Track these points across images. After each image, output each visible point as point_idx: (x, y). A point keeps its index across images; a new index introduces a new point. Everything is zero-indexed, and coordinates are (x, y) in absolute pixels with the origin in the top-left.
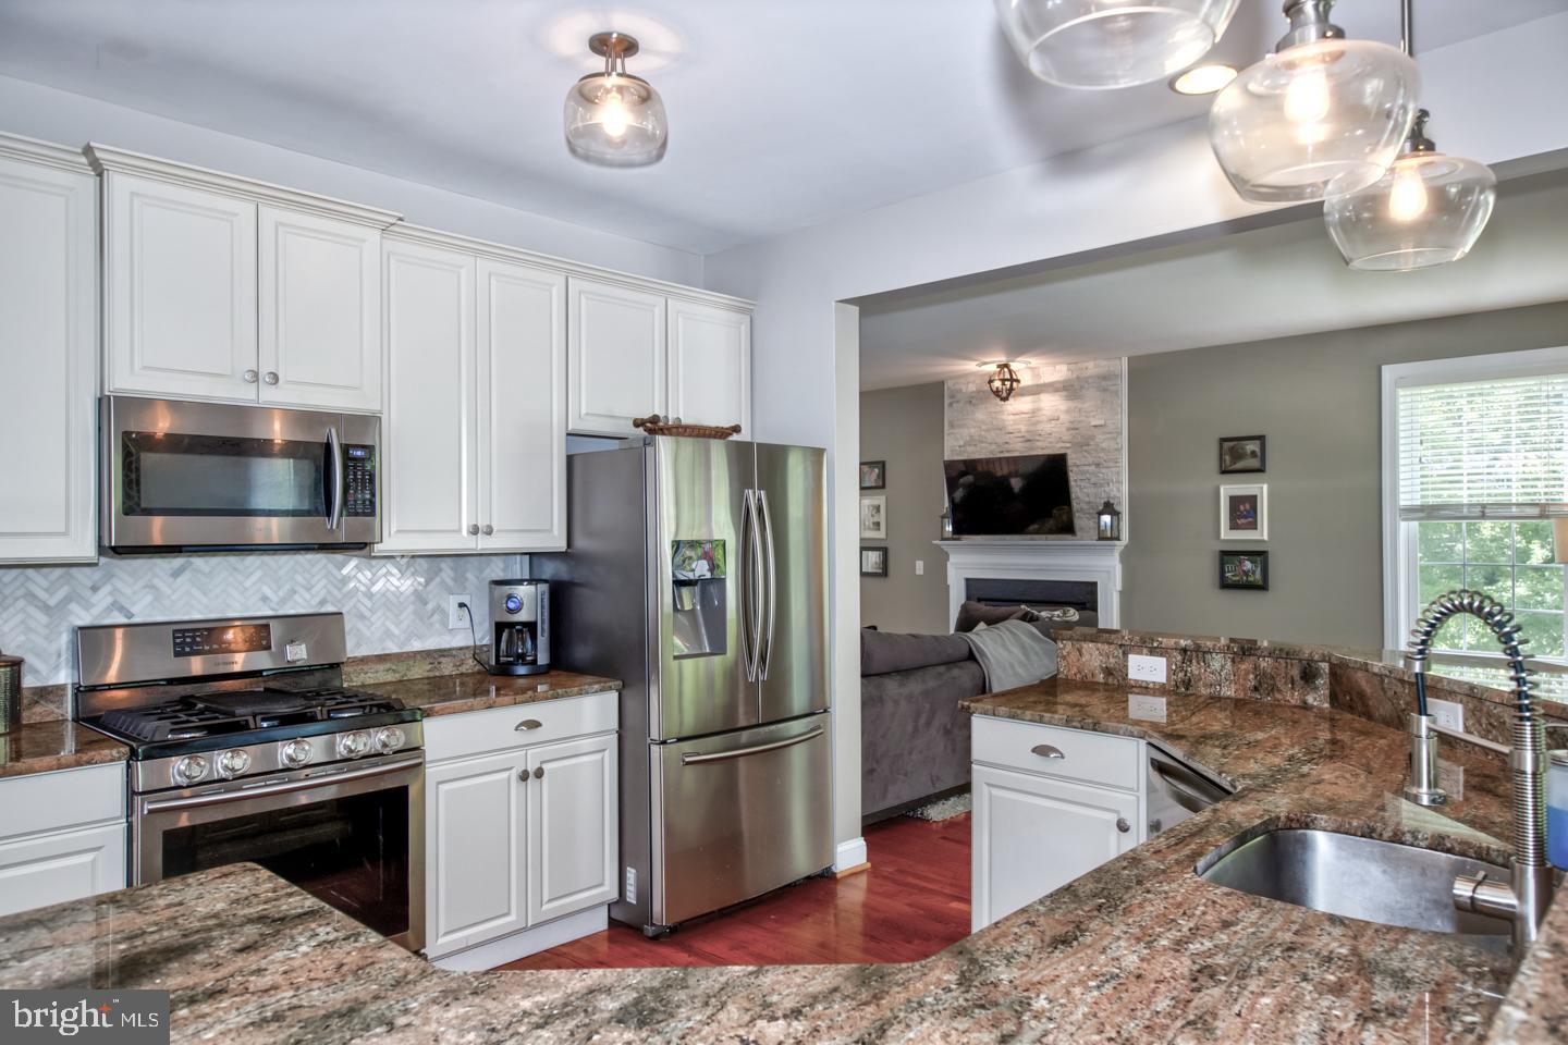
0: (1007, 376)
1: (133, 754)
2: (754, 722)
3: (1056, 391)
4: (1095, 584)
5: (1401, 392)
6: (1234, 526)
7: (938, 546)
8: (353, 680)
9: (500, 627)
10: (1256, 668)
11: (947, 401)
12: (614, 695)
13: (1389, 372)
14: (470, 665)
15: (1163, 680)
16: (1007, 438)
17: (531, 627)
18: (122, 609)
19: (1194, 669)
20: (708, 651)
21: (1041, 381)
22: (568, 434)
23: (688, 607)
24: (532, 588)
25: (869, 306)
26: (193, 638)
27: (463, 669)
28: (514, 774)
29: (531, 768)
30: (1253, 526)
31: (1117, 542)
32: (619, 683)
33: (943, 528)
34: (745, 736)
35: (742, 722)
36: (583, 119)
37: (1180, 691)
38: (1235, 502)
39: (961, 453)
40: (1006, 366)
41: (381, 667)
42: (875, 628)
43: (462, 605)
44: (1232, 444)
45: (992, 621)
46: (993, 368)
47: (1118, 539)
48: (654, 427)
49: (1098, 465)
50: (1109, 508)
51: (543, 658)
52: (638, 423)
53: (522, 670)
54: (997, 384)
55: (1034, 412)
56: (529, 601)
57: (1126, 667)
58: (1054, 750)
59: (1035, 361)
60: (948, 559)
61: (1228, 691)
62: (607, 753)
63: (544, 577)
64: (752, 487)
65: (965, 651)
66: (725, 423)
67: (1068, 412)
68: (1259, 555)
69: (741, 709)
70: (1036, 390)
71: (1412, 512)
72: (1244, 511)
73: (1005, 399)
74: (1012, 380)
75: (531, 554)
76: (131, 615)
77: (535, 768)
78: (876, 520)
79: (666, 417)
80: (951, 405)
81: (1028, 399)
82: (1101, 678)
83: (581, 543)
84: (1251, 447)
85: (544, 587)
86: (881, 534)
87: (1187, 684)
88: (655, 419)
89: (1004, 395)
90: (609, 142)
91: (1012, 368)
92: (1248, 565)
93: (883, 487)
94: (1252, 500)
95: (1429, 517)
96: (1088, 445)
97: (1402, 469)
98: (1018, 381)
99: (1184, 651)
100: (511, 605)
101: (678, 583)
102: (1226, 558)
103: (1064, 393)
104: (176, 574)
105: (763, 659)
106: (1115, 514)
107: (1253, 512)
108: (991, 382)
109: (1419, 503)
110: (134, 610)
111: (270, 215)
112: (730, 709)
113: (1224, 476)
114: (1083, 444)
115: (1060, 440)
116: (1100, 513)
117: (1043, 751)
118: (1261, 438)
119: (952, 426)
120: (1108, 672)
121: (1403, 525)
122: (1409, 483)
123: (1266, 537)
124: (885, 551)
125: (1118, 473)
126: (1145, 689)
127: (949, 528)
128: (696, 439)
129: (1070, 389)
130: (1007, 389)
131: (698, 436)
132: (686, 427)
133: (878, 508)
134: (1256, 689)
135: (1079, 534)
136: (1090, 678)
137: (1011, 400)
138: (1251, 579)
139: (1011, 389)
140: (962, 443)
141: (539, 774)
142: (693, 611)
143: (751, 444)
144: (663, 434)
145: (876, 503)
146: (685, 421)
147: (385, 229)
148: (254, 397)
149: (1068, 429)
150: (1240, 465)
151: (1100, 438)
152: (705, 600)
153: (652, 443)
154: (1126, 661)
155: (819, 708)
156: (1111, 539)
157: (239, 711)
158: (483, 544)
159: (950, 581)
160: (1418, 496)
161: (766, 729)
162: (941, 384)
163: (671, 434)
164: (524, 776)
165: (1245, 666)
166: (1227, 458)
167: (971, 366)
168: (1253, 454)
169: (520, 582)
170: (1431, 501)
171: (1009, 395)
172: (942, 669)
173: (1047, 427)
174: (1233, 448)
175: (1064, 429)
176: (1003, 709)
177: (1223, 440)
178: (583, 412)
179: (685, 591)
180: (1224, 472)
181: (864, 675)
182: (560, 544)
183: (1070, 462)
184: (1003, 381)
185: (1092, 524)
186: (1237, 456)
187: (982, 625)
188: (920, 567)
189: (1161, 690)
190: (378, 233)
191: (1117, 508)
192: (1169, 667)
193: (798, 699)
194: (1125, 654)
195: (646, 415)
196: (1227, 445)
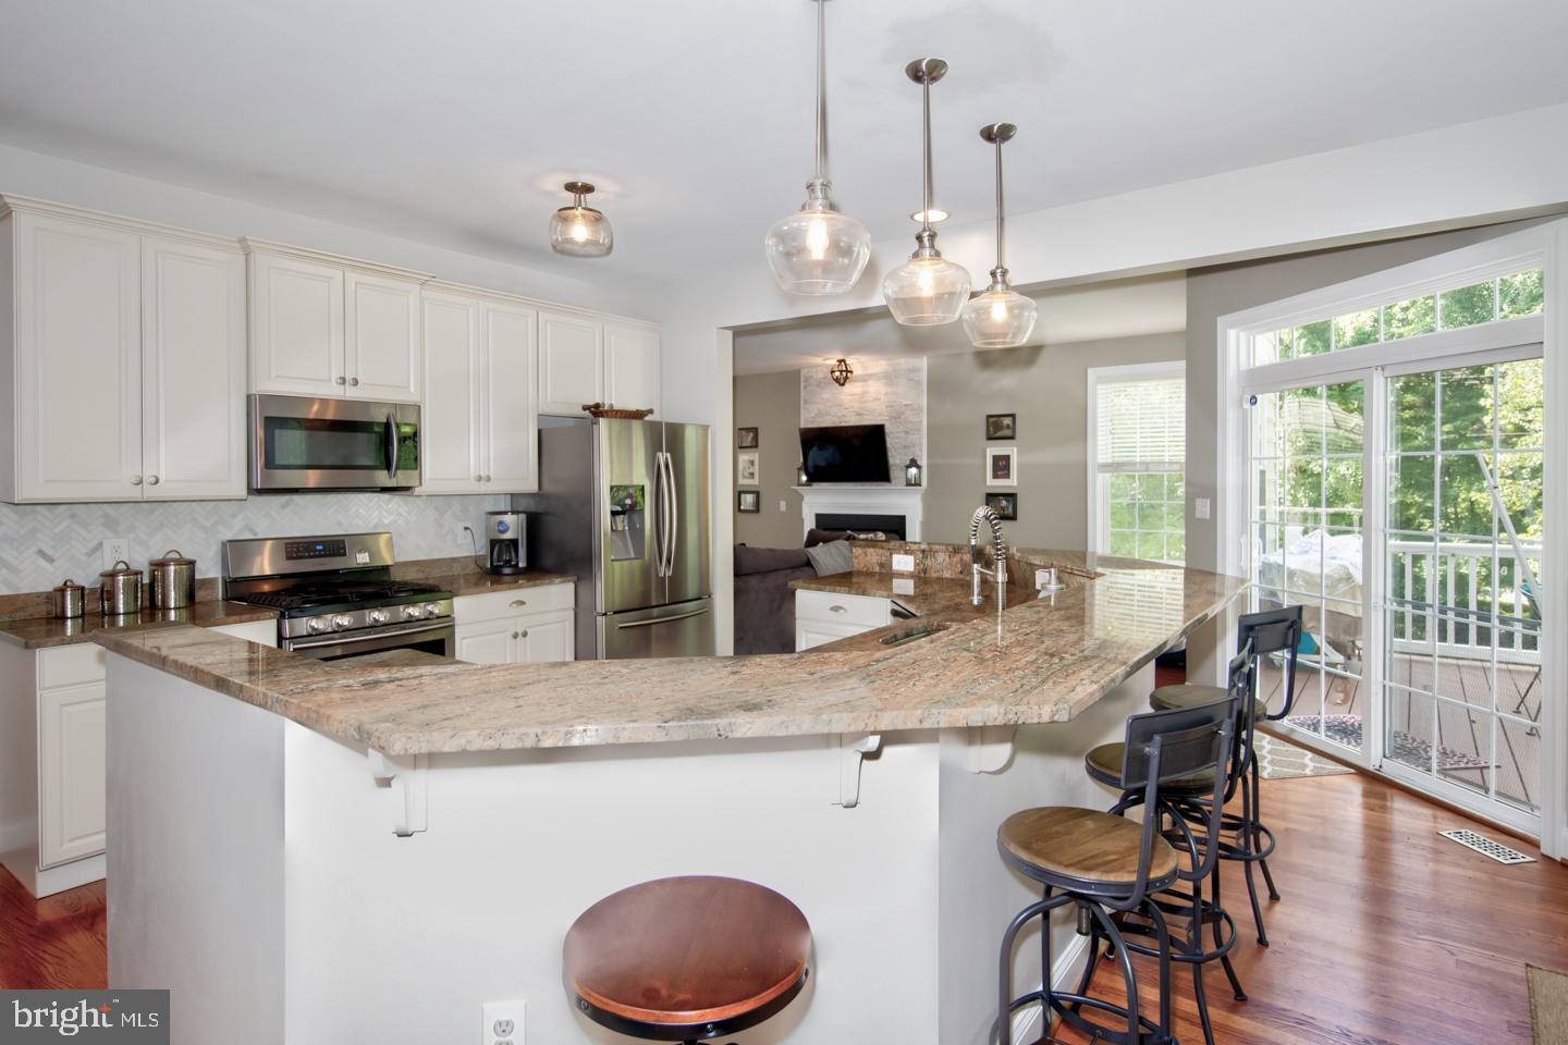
0: (844, 368)
1: (282, 616)
2: (662, 602)
3: (879, 379)
4: (903, 518)
5: (1099, 387)
6: (995, 476)
7: (795, 491)
8: (397, 576)
9: (493, 543)
10: (962, 560)
11: (802, 385)
12: (572, 586)
13: (1092, 373)
14: (472, 568)
15: (912, 569)
16: (845, 412)
17: (514, 542)
18: (252, 530)
19: (929, 562)
20: (633, 556)
21: (869, 372)
22: (539, 415)
23: (620, 528)
24: (514, 517)
25: (740, 332)
26: (297, 548)
27: (467, 571)
28: (509, 634)
29: (520, 632)
30: (1007, 476)
31: (918, 487)
32: (575, 578)
33: (799, 476)
34: (655, 611)
35: (654, 603)
36: (562, 233)
37: (921, 577)
38: (996, 459)
39: (812, 422)
40: (843, 361)
41: (415, 569)
42: (744, 544)
43: (466, 528)
44: (995, 419)
45: (826, 541)
46: (834, 362)
47: (920, 485)
48: (597, 411)
49: (907, 433)
50: (913, 463)
51: (522, 564)
52: (586, 408)
53: (507, 571)
54: (837, 374)
55: (864, 394)
56: (514, 527)
57: (891, 563)
58: (841, 608)
59: (863, 358)
60: (802, 499)
61: (947, 575)
62: (567, 623)
63: (520, 509)
64: (662, 451)
65: (805, 559)
66: (643, 408)
67: (886, 394)
68: (1011, 497)
69: (653, 594)
70: (865, 379)
71: (1105, 467)
72: (1001, 466)
73: (843, 385)
74: (847, 371)
75: (512, 494)
76: (256, 534)
77: (523, 629)
78: (751, 471)
79: (604, 404)
80: (805, 387)
81: (859, 384)
82: (877, 569)
83: (547, 487)
84: (1007, 421)
85: (523, 517)
86: (755, 481)
87: (925, 571)
88: (597, 406)
89: (842, 381)
90: (576, 243)
91: (847, 362)
92: (1004, 503)
93: (756, 446)
94: (1007, 458)
95: (1116, 471)
96: (899, 418)
97: (1099, 438)
98: (851, 372)
99: (923, 551)
100: (501, 528)
101: (614, 513)
102: (990, 498)
103: (885, 381)
104: (284, 507)
105: (669, 561)
106: (919, 467)
107: (1007, 467)
108: (832, 372)
109: (1110, 461)
110: (258, 530)
111: (353, 277)
112: (646, 594)
113: (991, 442)
114: (897, 417)
115: (880, 415)
116: (908, 467)
117: (836, 609)
118: (1013, 416)
119: (806, 402)
120: (882, 565)
121: (1100, 476)
122: (1103, 448)
123: (1015, 484)
124: (757, 494)
125: (920, 439)
126: (901, 575)
127: (804, 478)
128: (623, 420)
129: (889, 378)
130: (842, 377)
131: (625, 417)
132: (617, 411)
133: (752, 463)
134: (961, 572)
135: (894, 481)
136: (871, 570)
137: (847, 385)
138: (1006, 512)
139: (847, 378)
140: (813, 415)
141: (525, 634)
142: (623, 531)
143: (660, 423)
144: (603, 416)
145: (751, 459)
146: (615, 408)
147: (423, 284)
148: (342, 393)
149: (887, 407)
150: (999, 434)
151: (908, 413)
152: (631, 524)
153: (597, 423)
154: (891, 558)
155: (705, 594)
156: (915, 485)
157: (341, 591)
158: (484, 488)
159: (804, 516)
160: (1109, 456)
161: (671, 607)
162: (797, 373)
163: (608, 416)
164: (515, 636)
165: (956, 558)
166: (991, 429)
167: (819, 360)
168: (1008, 426)
169: (505, 513)
170: (1117, 460)
171: (845, 382)
172: (789, 571)
173: (871, 405)
174: (996, 422)
175: (884, 408)
176: (813, 586)
177: (989, 417)
178: (549, 399)
179: (619, 519)
180: (990, 438)
181: (736, 575)
182: (534, 488)
183: (887, 430)
184: (841, 371)
185: (903, 474)
186: (999, 428)
187: (821, 544)
188: (783, 506)
189: (911, 576)
190: (418, 287)
191: (919, 463)
192: (915, 560)
193: (691, 588)
194: (891, 554)
195: (591, 403)
196: (992, 420)
